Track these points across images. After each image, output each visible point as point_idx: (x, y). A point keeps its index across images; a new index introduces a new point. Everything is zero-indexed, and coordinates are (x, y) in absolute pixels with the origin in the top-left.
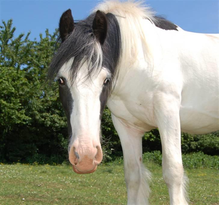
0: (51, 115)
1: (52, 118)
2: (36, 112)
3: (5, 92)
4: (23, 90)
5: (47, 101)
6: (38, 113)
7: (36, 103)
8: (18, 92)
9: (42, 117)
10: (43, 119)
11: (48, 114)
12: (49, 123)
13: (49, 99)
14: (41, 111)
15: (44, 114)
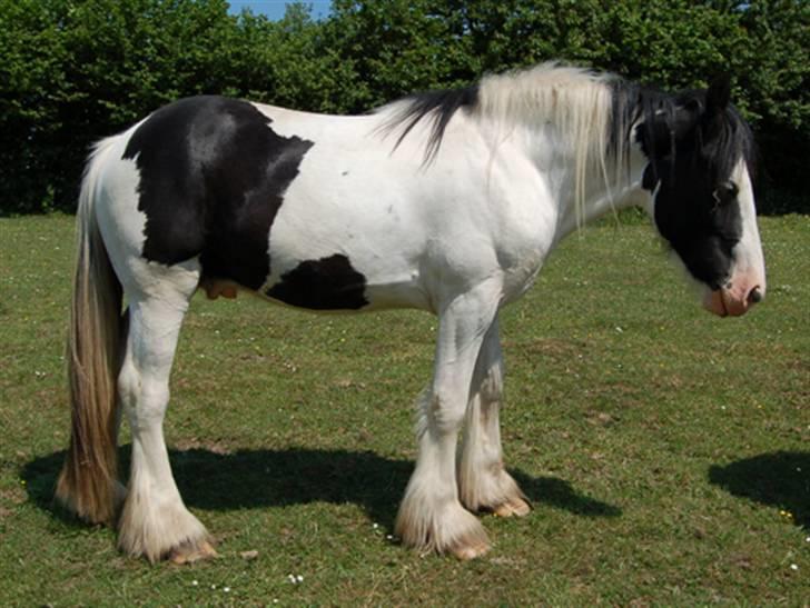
0: (804, 103)
1: (805, 110)
2: (769, 100)
3: (703, 62)
4: (739, 55)
5: (793, 75)
6: (773, 102)
7: (770, 80)
8: (730, 60)
9: (783, 109)
10: (785, 115)
11: (796, 103)
12: (799, 122)
13: (796, 70)
14: (778, 97)
15: (787, 103)
